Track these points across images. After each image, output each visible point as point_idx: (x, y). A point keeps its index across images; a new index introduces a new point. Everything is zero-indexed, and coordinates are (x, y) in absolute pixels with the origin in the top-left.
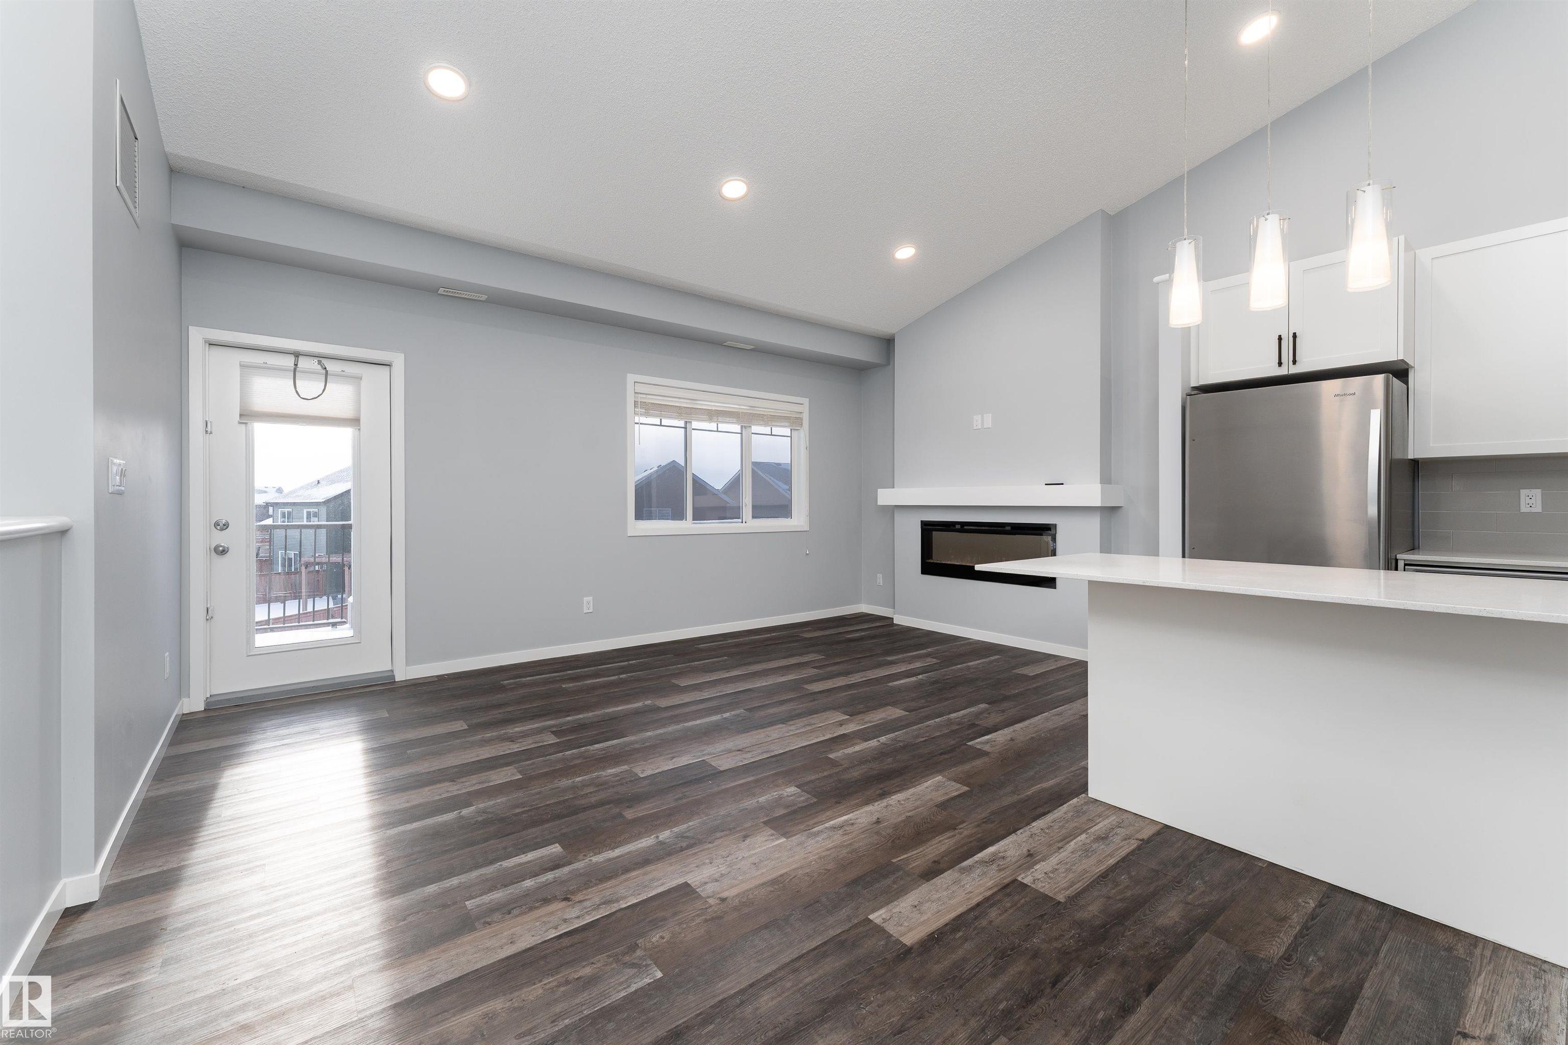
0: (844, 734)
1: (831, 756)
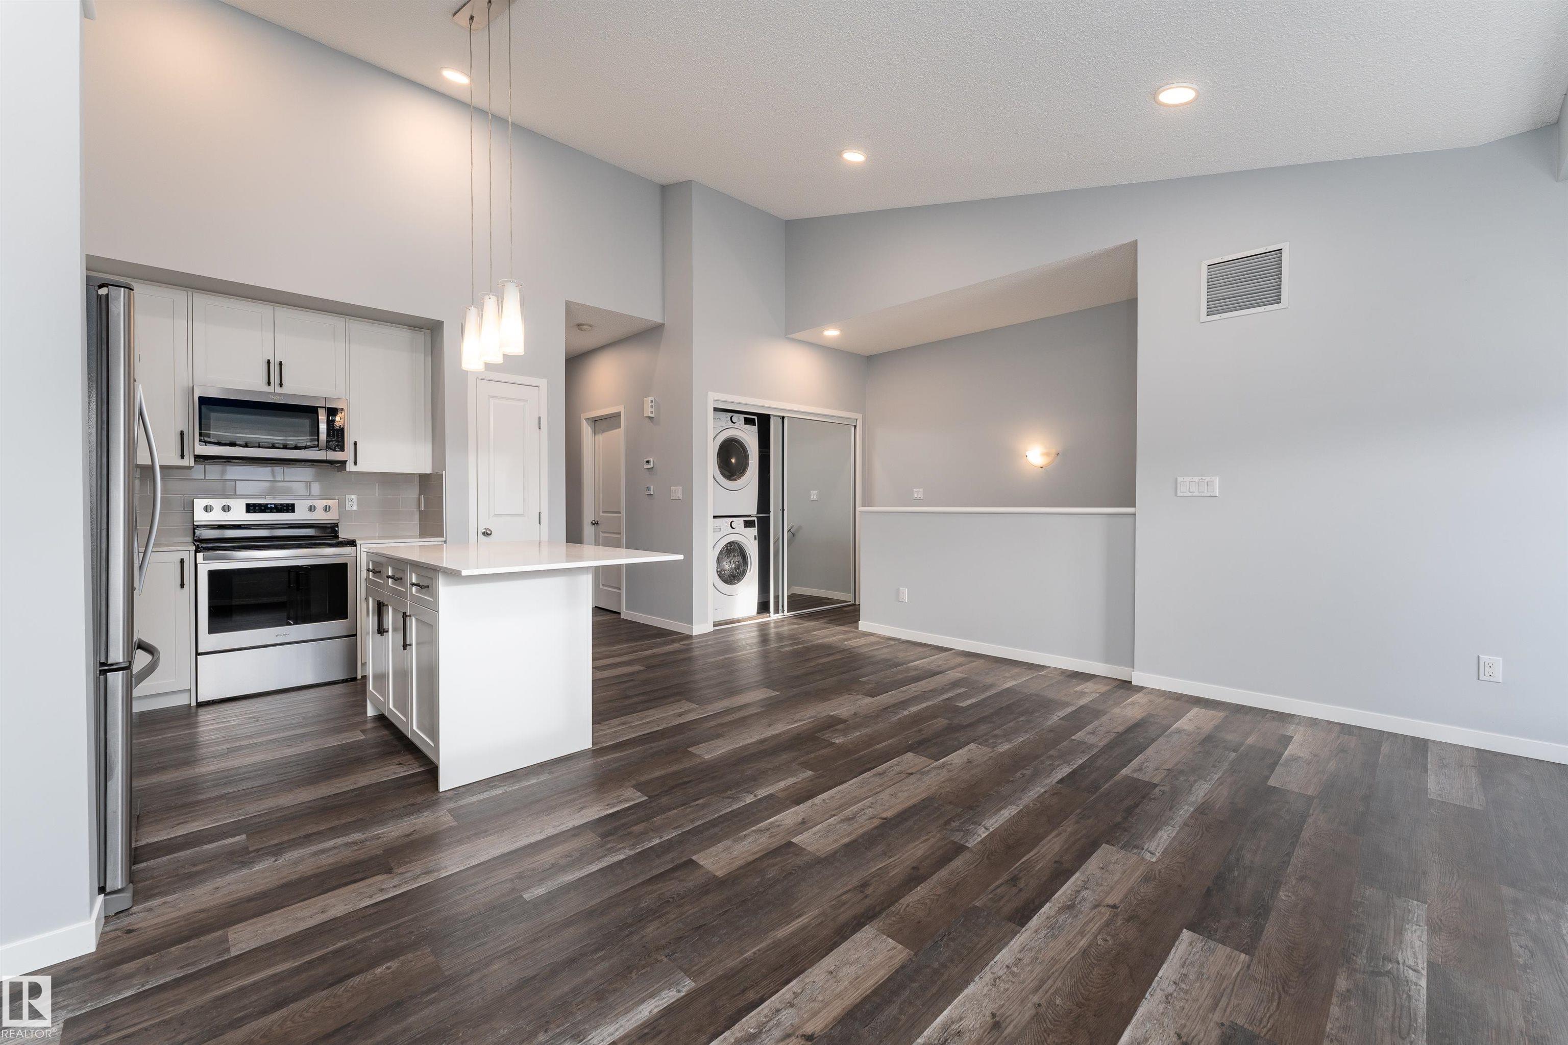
0: (798, 804)
1: (810, 773)
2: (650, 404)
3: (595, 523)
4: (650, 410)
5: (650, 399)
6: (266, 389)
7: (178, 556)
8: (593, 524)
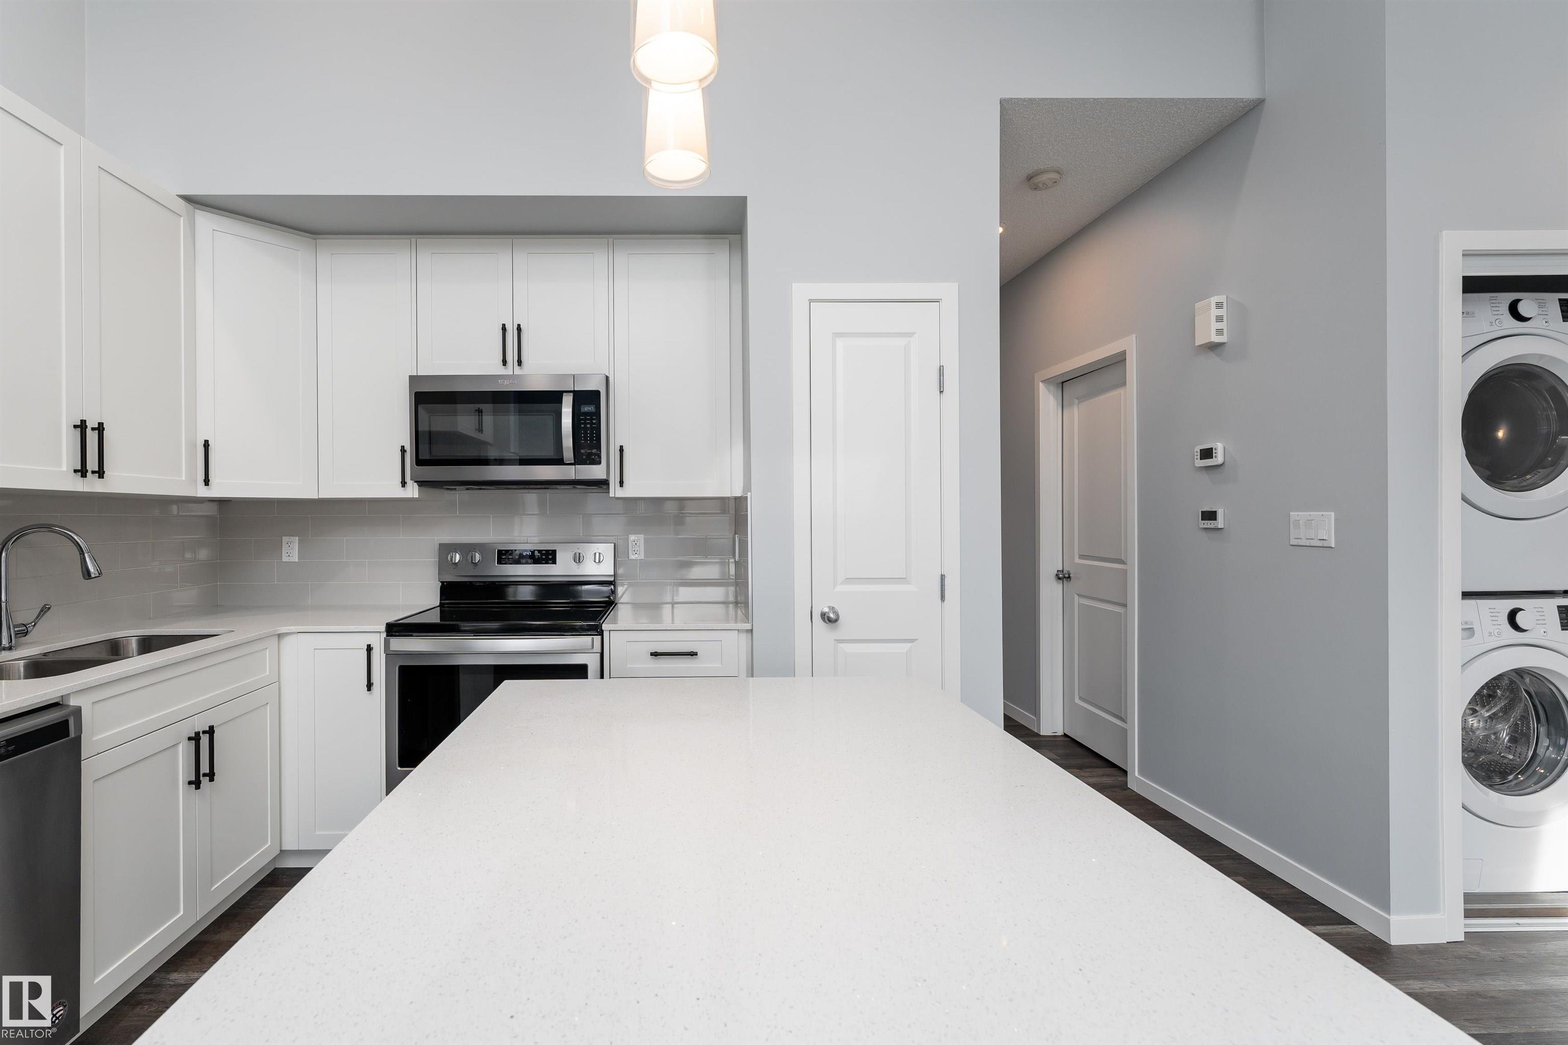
2: (1215, 312)
3: (1063, 577)
4: (1215, 326)
5: (1214, 300)
6: (499, 370)
7: (362, 641)
8: (1059, 578)
